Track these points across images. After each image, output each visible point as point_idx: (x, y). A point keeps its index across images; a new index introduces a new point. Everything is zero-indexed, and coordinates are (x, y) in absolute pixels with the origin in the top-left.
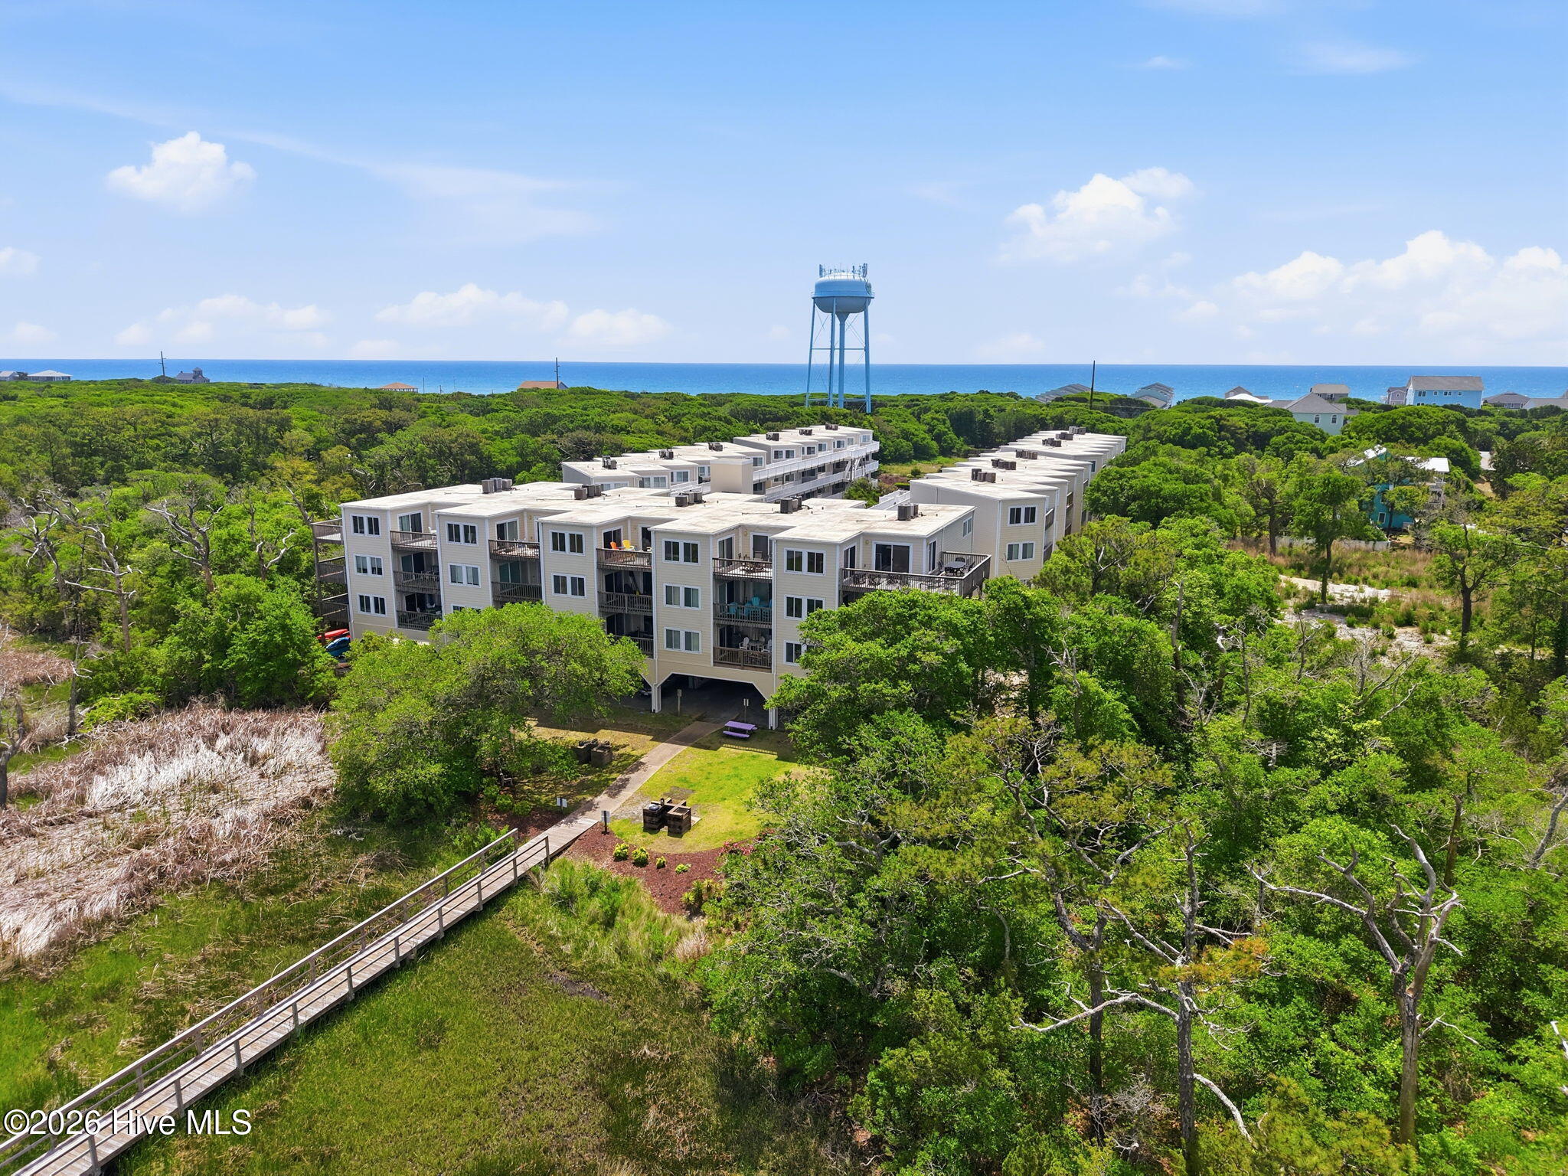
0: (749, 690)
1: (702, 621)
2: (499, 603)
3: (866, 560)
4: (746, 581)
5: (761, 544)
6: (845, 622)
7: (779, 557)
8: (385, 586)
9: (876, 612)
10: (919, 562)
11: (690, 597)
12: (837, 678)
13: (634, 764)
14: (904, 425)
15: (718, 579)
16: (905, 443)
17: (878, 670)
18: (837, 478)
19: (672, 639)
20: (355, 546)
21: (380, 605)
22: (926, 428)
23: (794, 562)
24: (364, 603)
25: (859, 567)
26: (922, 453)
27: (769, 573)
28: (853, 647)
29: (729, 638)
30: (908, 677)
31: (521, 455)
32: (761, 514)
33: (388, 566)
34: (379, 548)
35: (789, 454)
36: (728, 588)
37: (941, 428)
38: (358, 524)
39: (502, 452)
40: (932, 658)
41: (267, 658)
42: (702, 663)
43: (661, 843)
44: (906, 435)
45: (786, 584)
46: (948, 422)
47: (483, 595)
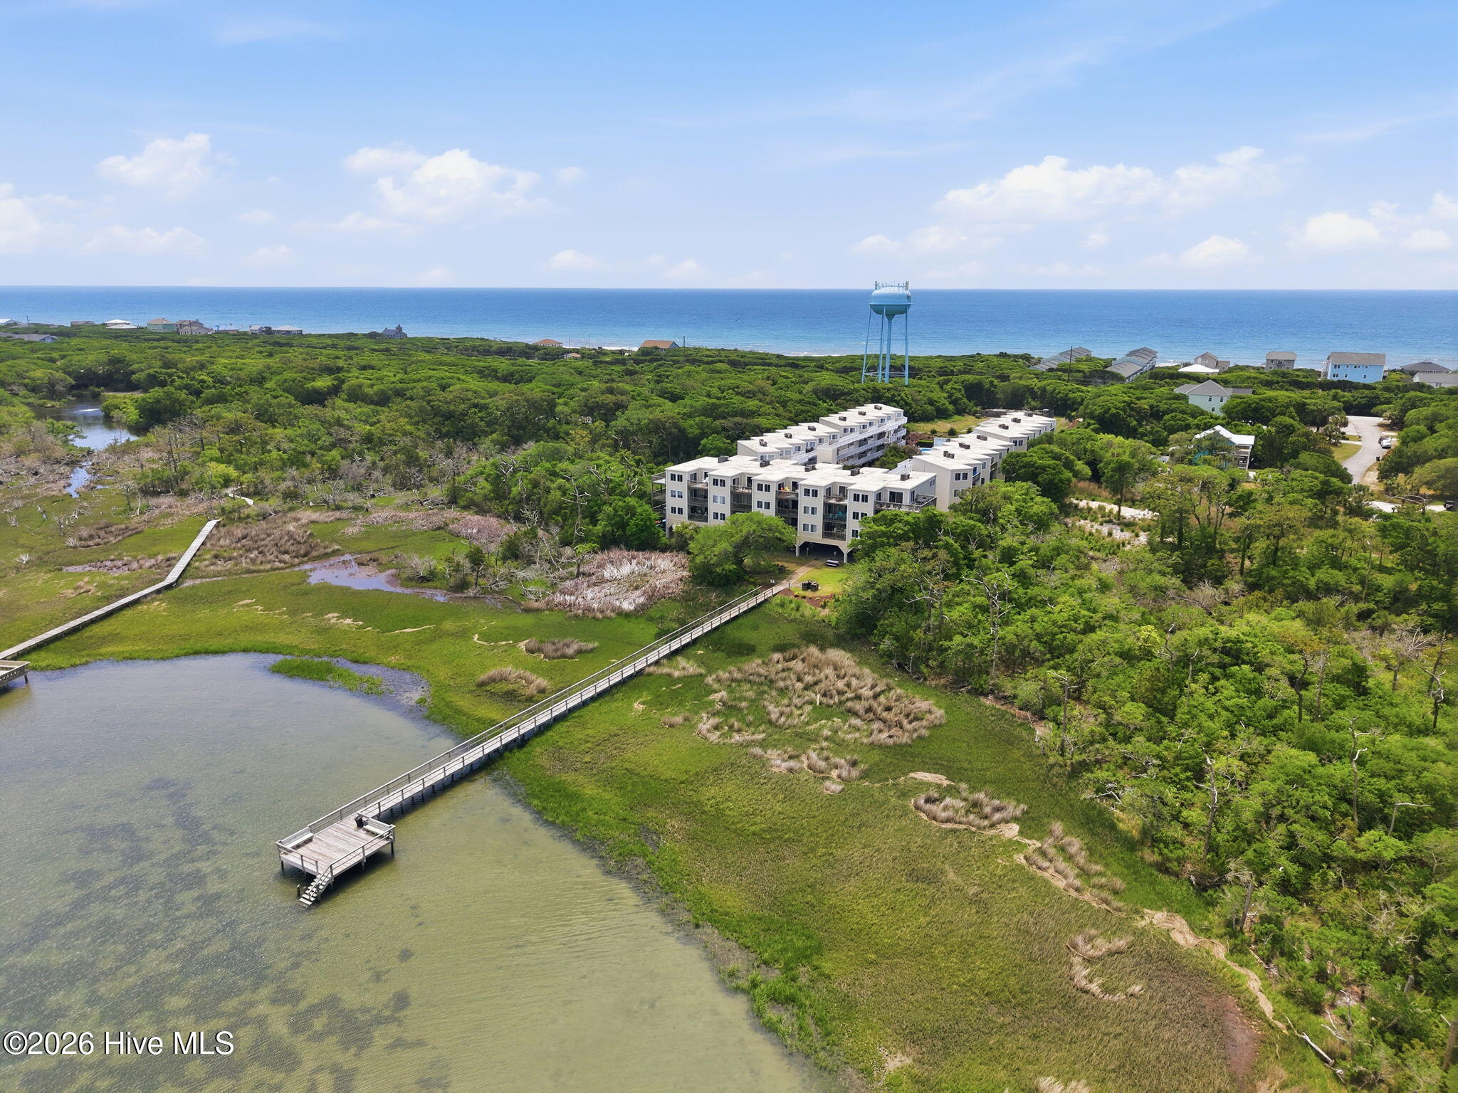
0: (836, 548)
1: (818, 520)
2: (733, 512)
3: (886, 498)
4: (836, 505)
5: (843, 490)
6: (875, 520)
7: (850, 496)
8: (683, 503)
9: (884, 517)
10: (906, 500)
11: (814, 511)
12: (870, 538)
13: (792, 573)
14: (931, 395)
15: (825, 504)
16: (929, 408)
17: (883, 534)
18: (880, 442)
19: (805, 527)
20: (671, 486)
21: (680, 511)
22: (946, 395)
23: (856, 498)
24: (673, 510)
25: (882, 501)
26: (942, 414)
27: (845, 502)
28: (876, 528)
29: (828, 529)
30: (893, 537)
31: (700, 428)
32: (843, 477)
33: (685, 495)
34: (682, 487)
35: (852, 430)
36: (829, 508)
37: (958, 395)
38: (673, 477)
39: (691, 426)
40: (900, 531)
41: (642, 531)
42: (817, 537)
43: (809, 594)
44: (931, 402)
45: (852, 506)
46: (963, 392)
47: (726, 509)
